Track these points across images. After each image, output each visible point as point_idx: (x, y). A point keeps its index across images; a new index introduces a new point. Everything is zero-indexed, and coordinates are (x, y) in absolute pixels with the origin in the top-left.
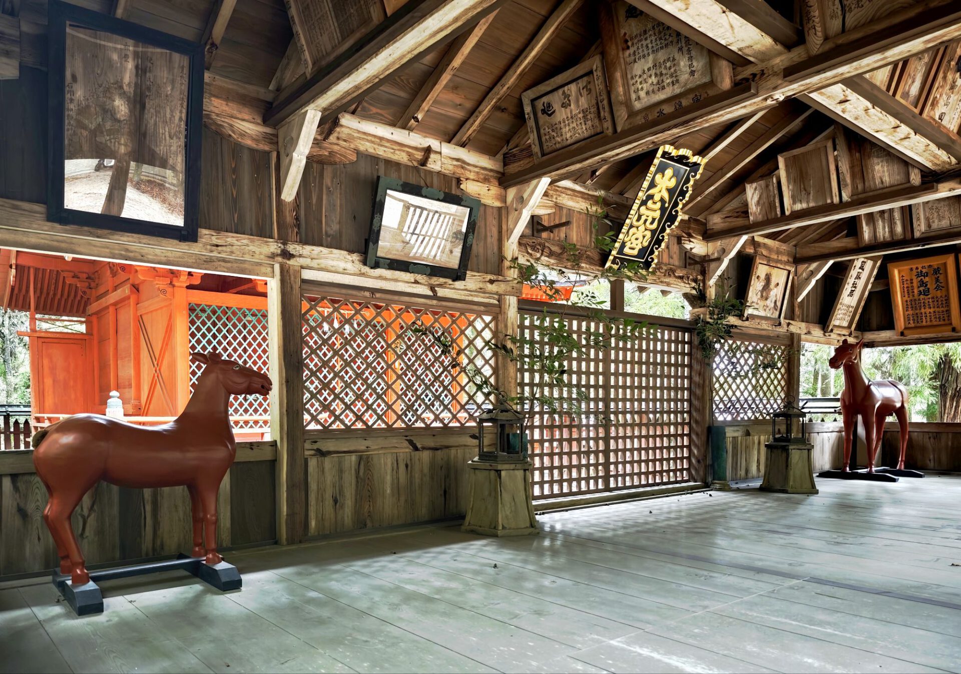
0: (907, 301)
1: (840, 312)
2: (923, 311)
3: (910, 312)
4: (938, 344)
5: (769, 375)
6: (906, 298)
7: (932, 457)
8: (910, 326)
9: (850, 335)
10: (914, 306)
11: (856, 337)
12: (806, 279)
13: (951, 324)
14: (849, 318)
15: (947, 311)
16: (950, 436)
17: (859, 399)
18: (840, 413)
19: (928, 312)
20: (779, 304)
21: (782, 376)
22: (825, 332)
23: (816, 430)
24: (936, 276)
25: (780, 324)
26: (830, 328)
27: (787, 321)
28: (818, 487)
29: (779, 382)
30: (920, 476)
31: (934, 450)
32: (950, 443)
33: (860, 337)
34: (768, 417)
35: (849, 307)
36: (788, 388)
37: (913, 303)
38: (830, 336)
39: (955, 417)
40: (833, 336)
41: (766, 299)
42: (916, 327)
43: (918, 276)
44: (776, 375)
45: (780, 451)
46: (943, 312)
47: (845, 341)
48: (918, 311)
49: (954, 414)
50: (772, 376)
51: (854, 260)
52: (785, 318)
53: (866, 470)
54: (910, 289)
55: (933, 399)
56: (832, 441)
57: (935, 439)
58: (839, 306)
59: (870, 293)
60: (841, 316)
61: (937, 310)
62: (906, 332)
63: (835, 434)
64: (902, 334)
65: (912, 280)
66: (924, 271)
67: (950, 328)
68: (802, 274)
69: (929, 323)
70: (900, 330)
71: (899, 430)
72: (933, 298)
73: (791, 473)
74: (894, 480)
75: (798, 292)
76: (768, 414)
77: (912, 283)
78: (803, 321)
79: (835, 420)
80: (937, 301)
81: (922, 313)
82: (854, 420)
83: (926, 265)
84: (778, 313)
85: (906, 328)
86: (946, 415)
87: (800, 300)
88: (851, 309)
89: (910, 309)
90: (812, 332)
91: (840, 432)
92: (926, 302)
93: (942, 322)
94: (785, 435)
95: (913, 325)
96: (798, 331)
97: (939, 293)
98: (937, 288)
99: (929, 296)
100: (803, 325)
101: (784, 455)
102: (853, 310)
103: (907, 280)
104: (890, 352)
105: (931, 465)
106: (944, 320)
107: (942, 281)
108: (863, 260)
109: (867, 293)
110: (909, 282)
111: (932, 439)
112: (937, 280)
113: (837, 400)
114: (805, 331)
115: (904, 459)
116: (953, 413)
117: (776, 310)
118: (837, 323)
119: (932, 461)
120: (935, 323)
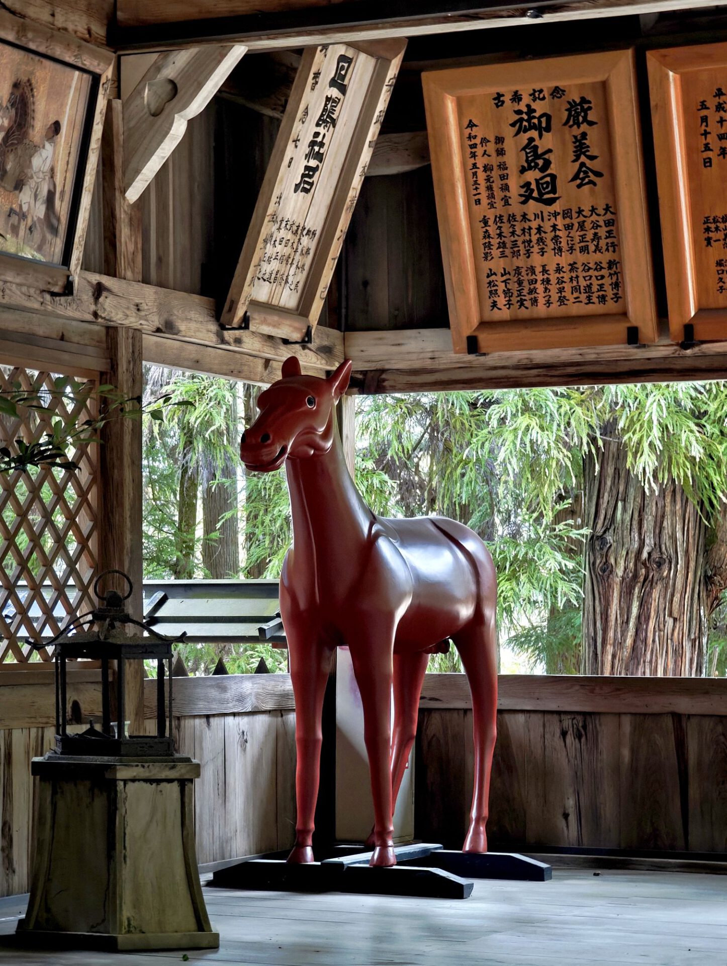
0: (485, 222)
1: (270, 250)
2: (537, 260)
3: (498, 264)
4: (583, 388)
5: (35, 490)
6: (483, 209)
7: (571, 803)
8: (497, 315)
9: (306, 341)
10: (508, 241)
11: (326, 351)
12: (156, 114)
13: (625, 314)
14: (302, 277)
15: (611, 264)
16: (627, 724)
17: (342, 587)
18: (278, 642)
19: (552, 268)
20: (62, 207)
21: (82, 494)
22: (223, 327)
23: (202, 708)
24: (576, 131)
25: (68, 290)
26: (240, 313)
27: (95, 278)
28: (216, 925)
29: (71, 517)
30: (537, 875)
31: (577, 777)
32: (626, 753)
33: (339, 349)
34: (36, 658)
35: (299, 231)
36: (104, 544)
37: (506, 229)
38: (238, 341)
39: (636, 654)
40: (251, 344)
41: (19, 185)
42: (515, 322)
43: (520, 127)
44: (59, 492)
45: (83, 788)
46: (598, 267)
47: (291, 366)
48: (520, 262)
49: (634, 648)
50: (47, 493)
51: (312, 49)
52: (86, 266)
53: (367, 856)
54: (495, 174)
55: (567, 590)
56: (252, 748)
57: (579, 737)
58: (267, 228)
59: (368, 181)
60: (275, 265)
61: (581, 258)
62: (484, 338)
63: (262, 721)
64: (473, 345)
65: (499, 140)
66: (540, 108)
67: (621, 329)
68: (138, 92)
69: (556, 309)
70: (467, 332)
71: (470, 704)
72: (567, 214)
73: (126, 873)
74: (457, 892)
75: (126, 163)
76: (38, 645)
77: (500, 152)
78: (146, 280)
79: (262, 668)
80: (582, 226)
81: (532, 270)
82: (327, 669)
83: (547, 86)
84: (58, 245)
85: (484, 324)
86: (610, 649)
87: (133, 194)
88: (305, 240)
89: (496, 252)
90: (182, 326)
91: (280, 711)
92: (547, 226)
93: (596, 308)
94: (98, 727)
95: (504, 314)
96: (133, 321)
97: (586, 198)
98: (582, 177)
99: (557, 207)
100: (149, 294)
101: (100, 803)
102: (313, 245)
103: (484, 141)
104: (431, 411)
105: (570, 833)
106: (603, 299)
107: (593, 151)
108: (342, 50)
109: (357, 182)
110: (491, 147)
111: (570, 738)
112: (580, 147)
113: (268, 590)
114: (156, 321)
115: (485, 812)
116: (629, 641)
117: (54, 231)
118: (261, 292)
119: (572, 818)
120: (575, 309)
